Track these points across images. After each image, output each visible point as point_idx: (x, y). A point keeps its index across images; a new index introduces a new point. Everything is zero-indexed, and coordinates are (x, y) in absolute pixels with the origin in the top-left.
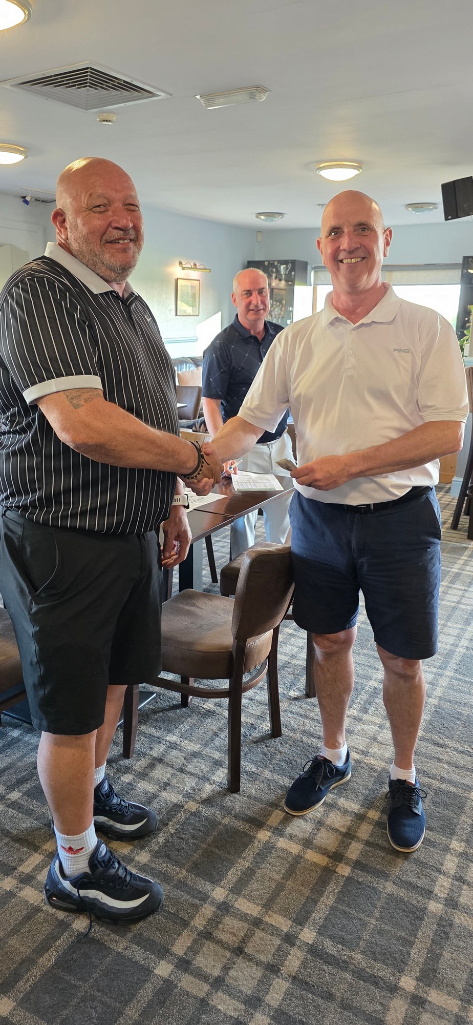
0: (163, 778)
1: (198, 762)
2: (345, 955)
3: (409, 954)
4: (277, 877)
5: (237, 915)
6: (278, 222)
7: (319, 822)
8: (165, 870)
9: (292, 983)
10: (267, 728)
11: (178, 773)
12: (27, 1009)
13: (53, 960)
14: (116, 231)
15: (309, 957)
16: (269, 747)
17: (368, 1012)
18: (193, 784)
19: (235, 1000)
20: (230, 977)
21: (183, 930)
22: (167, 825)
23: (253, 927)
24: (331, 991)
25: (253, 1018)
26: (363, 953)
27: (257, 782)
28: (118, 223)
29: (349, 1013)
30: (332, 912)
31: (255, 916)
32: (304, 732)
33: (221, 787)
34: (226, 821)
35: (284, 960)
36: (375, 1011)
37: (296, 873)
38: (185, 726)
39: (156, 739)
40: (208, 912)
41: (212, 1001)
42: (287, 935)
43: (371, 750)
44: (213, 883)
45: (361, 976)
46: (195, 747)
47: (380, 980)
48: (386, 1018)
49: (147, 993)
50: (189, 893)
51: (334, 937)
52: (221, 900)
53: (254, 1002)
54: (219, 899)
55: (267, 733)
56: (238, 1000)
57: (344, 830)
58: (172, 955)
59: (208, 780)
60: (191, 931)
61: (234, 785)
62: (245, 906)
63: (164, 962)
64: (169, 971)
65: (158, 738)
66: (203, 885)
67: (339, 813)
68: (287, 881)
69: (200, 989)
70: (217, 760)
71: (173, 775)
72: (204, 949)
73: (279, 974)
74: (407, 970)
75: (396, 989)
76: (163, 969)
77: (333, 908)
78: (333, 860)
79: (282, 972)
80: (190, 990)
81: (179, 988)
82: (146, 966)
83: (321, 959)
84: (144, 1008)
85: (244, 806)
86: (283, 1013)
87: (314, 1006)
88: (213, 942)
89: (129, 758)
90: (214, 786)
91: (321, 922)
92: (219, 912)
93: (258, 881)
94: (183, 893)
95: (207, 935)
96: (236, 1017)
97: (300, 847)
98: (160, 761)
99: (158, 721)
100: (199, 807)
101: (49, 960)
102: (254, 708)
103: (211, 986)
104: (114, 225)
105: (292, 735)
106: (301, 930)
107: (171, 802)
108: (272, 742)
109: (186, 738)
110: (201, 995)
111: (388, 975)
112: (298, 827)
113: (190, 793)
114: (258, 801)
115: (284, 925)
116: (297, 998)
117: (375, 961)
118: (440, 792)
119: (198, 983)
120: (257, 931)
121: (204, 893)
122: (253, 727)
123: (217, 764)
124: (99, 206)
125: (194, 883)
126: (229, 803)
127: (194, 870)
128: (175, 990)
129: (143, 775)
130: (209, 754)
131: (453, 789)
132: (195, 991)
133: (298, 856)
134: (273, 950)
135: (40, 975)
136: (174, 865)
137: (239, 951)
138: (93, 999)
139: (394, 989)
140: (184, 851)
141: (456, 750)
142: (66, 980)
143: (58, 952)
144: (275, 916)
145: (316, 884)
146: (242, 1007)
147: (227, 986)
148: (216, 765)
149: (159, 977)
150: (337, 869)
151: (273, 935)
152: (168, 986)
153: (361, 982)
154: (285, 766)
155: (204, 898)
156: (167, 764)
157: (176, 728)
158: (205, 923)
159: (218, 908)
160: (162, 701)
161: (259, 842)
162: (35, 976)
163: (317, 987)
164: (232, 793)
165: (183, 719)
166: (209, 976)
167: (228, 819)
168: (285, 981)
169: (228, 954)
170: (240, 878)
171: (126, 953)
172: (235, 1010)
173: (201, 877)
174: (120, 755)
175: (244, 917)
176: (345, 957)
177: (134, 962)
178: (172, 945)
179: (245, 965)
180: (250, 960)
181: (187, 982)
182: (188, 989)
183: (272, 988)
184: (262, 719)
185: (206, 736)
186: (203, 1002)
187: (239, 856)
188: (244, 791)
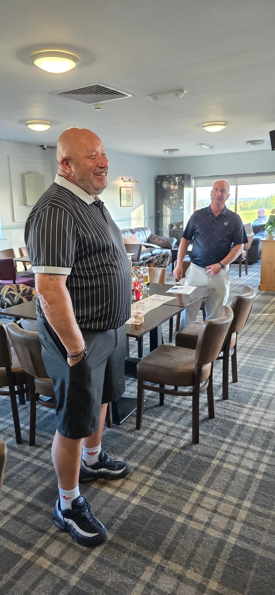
0: (159, 438)
1: (174, 430)
2: (267, 512)
4: (226, 480)
5: (211, 496)
6: (175, 154)
7: (242, 456)
8: (171, 478)
9: (244, 524)
10: (206, 414)
11: (166, 436)
12: (120, 537)
13: (126, 516)
15: (249, 513)
16: (209, 423)
18: (175, 440)
19: (218, 531)
20: (213, 522)
21: (185, 503)
22: (166, 458)
23: (219, 501)
24: (263, 527)
25: (228, 538)
27: (207, 439)
30: (257, 495)
31: (219, 497)
32: (226, 416)
33: (189, 442)
34: (195, 456)
35: (238, 515)
37: (235, 478)
38: (164, 414)
39: (151, 421)
40: (195, 495)
41: (207, 532)
42: (236, 504)
43: (262, 423)
44: (195, 483)
46: (172, 424)
49: (174, 529)
50: (185, 488)
51: (260, 505)
52: (201, 490)
53: (227, 532)
55: (207, 417)
57: (256, 459)
58: (183, 513)
59: (182, 438)
60: (189, 504)
61: (196, 440)
62: (213, 492)
63: (179, 516)
64: (183, 520)
65: (152, 420)
66: (190, 484)
67: (251, 452)
68: (232, 481)
69: (200, 527)
71: (163, 437)
72: (198, 511)
73: (236, 520)
76: (180, 519)
77: (256, 493)
78: (252, 472)
79: (238, 519)
81: (190, 527)
82: (171, 518)
83: (256, 514)
84: (175, 535)
85: (203, 450)
86: (242, 536)
87: (256, 533)
88: (201, 508)
89: (140, 429)
90: (185, 441)
91: (252, 499)
92: (201, 495)
93: (217, 482)
94: (182, 488)
95: (197, 505)
96: (220, 538)
97: (235, 467)
98: (155, 430)
99: (150, 413)
100: (180, 450)
101: (124, 517)
103: (205, 525)
105: (220, 417)
106: (243, 502)
107: (166, 449)
108: (210, 421)
109: (166, 420)
110: (201, 530)
112: (232, 458)
113: (174, 445)
114: (209, 447)
115: (234, 500)
116: (247, 530)
119: (198, 525)
120: (221, 503)
123: (186, 431)
125: (186, 483)
126: (195, 449)
127: (184, 478)
128: (188, 528)
129: (148, 437)
132: (197, 528)
133: (235, 471)
134: (231, 511)
135: (122, 523)
136: (174, 476)
137: (215, 511)
138: (150, 532)
140: (178, 470)
142: (135, 525)
144: (229, 496)
145: (246, 483)
146: (222, 534)
147: (213, 526)
149: (179, 522)
150: (255, 476)
151: (230, 504)
152: (184, 526)
154: (219, 431)
155: (193, 489)
156: (159, 432)
157: (160, 415)
158: (196, 500)
160: (149, 403)
161: (214, 465)
162: (120, 523)
163: (256, 525)
164: (195, 444)
165: (162, 411)
166: (203, 522)
168: (240, 523)
169: (210, 513)
170: (208, 481)
171: (161, 513)
173: (189, 481)
175: (214, 497)
177: (165, 517)
178: (182, 509)
179: (219, 517)
180: (221, 515)
181: (193, 524)
182: (194, 527)
183: (234, 526)
185: (176, 419)
186: (203, 532)
187: (206, 472)
188: (201, 443)
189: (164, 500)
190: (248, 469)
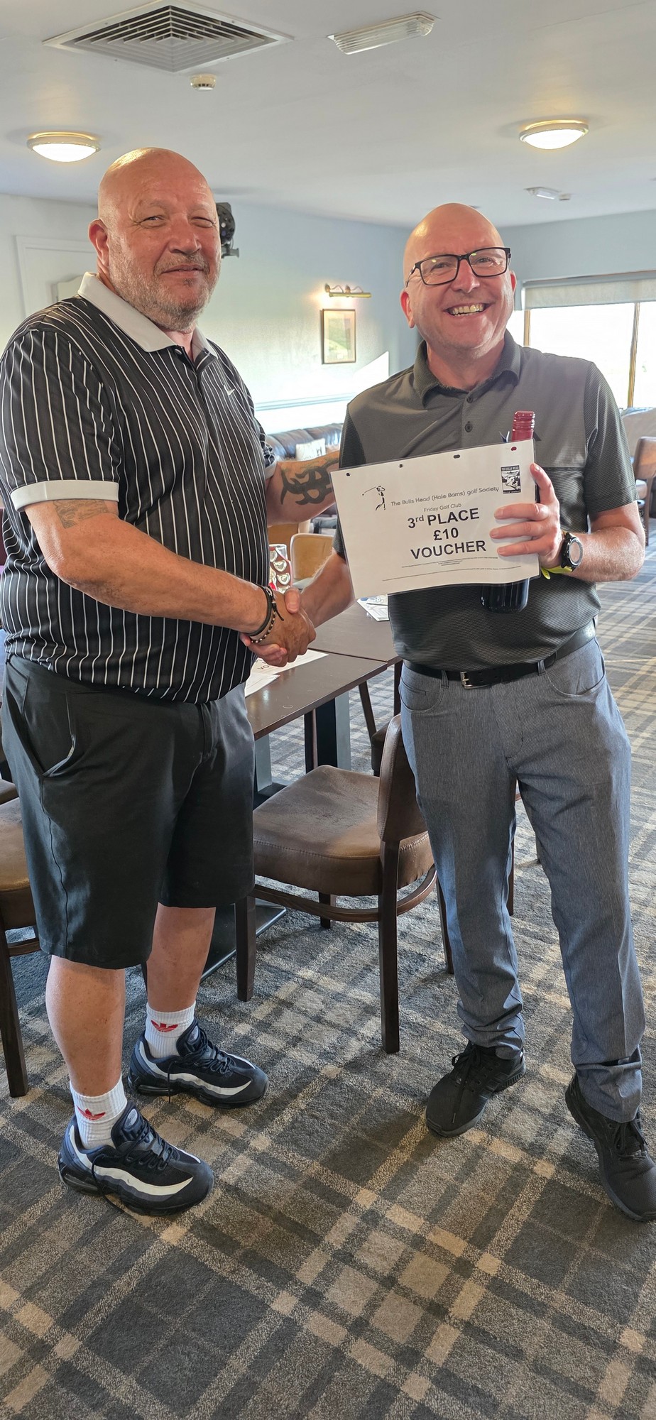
0: (292, 1029)
1: (341, 1008)
2: (542, 1294)
3: (636, 1296)
4: (448, 1177)
5: (390, 1229)
8: (292, 1162)
9: (465, 1332)
10: (440, 960)
11: (314, 1023)
12: (98, 1352)
13: (134, 1283)
14: (175, 255)
15: (490, 1295)
16: (443, 988)
17: (572, 1380)
18: (334, 1040)
19: (382, 1352)
20: (377, 1318)
21: (312, 1248)
22: (296, 1097)
23: (411, 1248)
24: (520, 1346)
25: (406, 1379)
26: (569, 1292)
27: (424, 1038)
28: (178, 243)
29: (545, 1379)
30: (525, 1232)
31: (415, 1232)
33: (374, 1045)
34: (378, 1093)
35: (454, 1298)
36: (584, 1378)
37: (475, 1171)
38: (326, 955)
39: (284, 974)
40: (348, 1224)
41: (350, 1352)
42: (459, 1259)
44: (358, 1182)
45: (565, 1326)
46: (339, 987)
47: (592, 1333)
48: (599, 1390)
49: (259, 1336)
50: (322, 1196)
51: (527, 1268)
52: (368, 1208)
53: (409, 1357)
54: (365, 1206)
55: (440, 968)
56: (386, 1353)
57: (547, 1111)
58: (296, 1283)
59: (355, 1033)
60: (323, 1251)
61: (391, 1042)
62: (399, 1216)
63: (285, 1292)
64: (291, 1306)
65: (287, 972)
66: (342, 1185)
67: (540, 1086)
68: (463, 1182)
69: (334, 1334)
70: (369, 1006)
71: (306, 1026)
72: (342, 1277)
73: (446, 1318)
74: (633, 1320)
75: (615, 1348)
76: (284, 1303)
77: (527, 1225)
78: (529, 1154)
79: (451, 1315)
80: (319, 1335)
81: (305, 1331)
82: (260, 1297)
83: (507, 1299)
84: (255, 1357)
86: (450, 1375)
87: (495, 1367)
88: (354, 1267)
89: (246, 1001)
90: (363, 1043)
91: (509, 1245)
92: (364, 1225)
93: (421, 1181)
94: (315, 1196)
95: (345, 1256)
96: (383, 1377)
98: (288, 1004)
99: (287, 948)
100: (341, 1072)
101: (129, 1284)
102: (424, 930)
103: (350, 1330)
104: (172, 247)
106: (480, 1255)
107: (303, 1065)
109: (326, 974)
110: (335, 1343)
111: (604, 1327)
113: (328, 1053)
114: (425, 1066)
115: (458, 1247)
116: (470, 1353)
117: (587, 1306)
119: (332, 1325)
120: (418, 1253)
121: (344, 1196)
122: (421, 958)
123: (368, 1010)
124: (153, 218)
125: (330, 1182)
126: (384, 1068)
127: (331, 1162)
128: (299, 1334)
129: (264, 1026)
130: (358, 997)
132: (326, 1337)
133: (479, 1147)
134: (438, 1283)
135: (116, 1305)
136: (303, 1155)
137: (391, 1282)
138: (186, 1341)
139: (611, 1347)
140: (318, 1136)
142: (150, 1313)
143: (141, 1273)
144: (445, 1233)
145: (504, 1189)
146: (391, 1362)
147: (372, 1331)
148: (367, 1012)
149: (277, 1313)
150: (535, 1168)
151: (439, 1261)
152: (290, 1327)
153: (564, 1335)
155: (345, 1203)
156: (298, 1009)
157: (313, 958)
158: (344, 1240)
159: (363, 1218)
160: (294, 920)
162: (109, 1306)
163: (500, 1338)
164: (389, 1053)
165: (322, 946)
166: (347, 1317)
167: (382, 1090)
168: (454, 1328)
169: (374, 1285)
170: (395, 1176)
171: (232, 1278)
172: (382, 1366)
173: (341, 1174)
174: (235, 996)
175: (399, 1233)
176: (543, 1297)
177: (244, 1292)
178: (297, 1269)
179: (397, 1302)
180: (405, 1295)
181: (316, 1324)
182: (317, 1333)
183: (435, 1337)
184: (435, 947)
185: (354, 971)
186: (338, 1354)
187: (395, 1146)
188: (405, 1051)
189: (255, 1236)
190: (518, 1142)
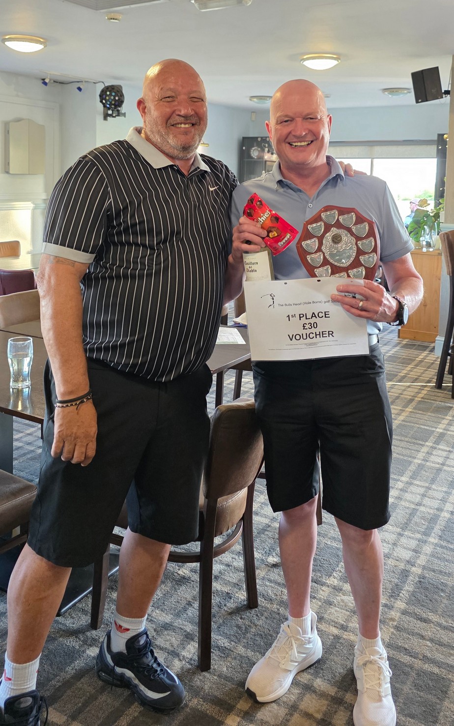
1: (168, 634)
10: (243, 598)
16: (244, 619)
27: (229, 659)
33: (191, 664)
43: (350, 625)
46: (167, 618)
55: (242, 603)
57: (319, 716)
59: (178, 655)
61: (204, 663)
70: (189, 634)
85: (214, 686)
89: (96, 629)
90: (184, 662)
102: (231, 575)
105: (269, 606)
108: (248, 614)
109: (158, 608)
114: (229, 681)
118: (422, 674)
122: (228, 596)
126: (198, 683)
130: (181, 626)
131: (436, 670)
141: (440, 625)
148: (188, 638)
164: (202, 671)
167: (196, 700)
174: (88, 625)
184: (238, 587)
185: (179, 605)
188: (214, 669)
